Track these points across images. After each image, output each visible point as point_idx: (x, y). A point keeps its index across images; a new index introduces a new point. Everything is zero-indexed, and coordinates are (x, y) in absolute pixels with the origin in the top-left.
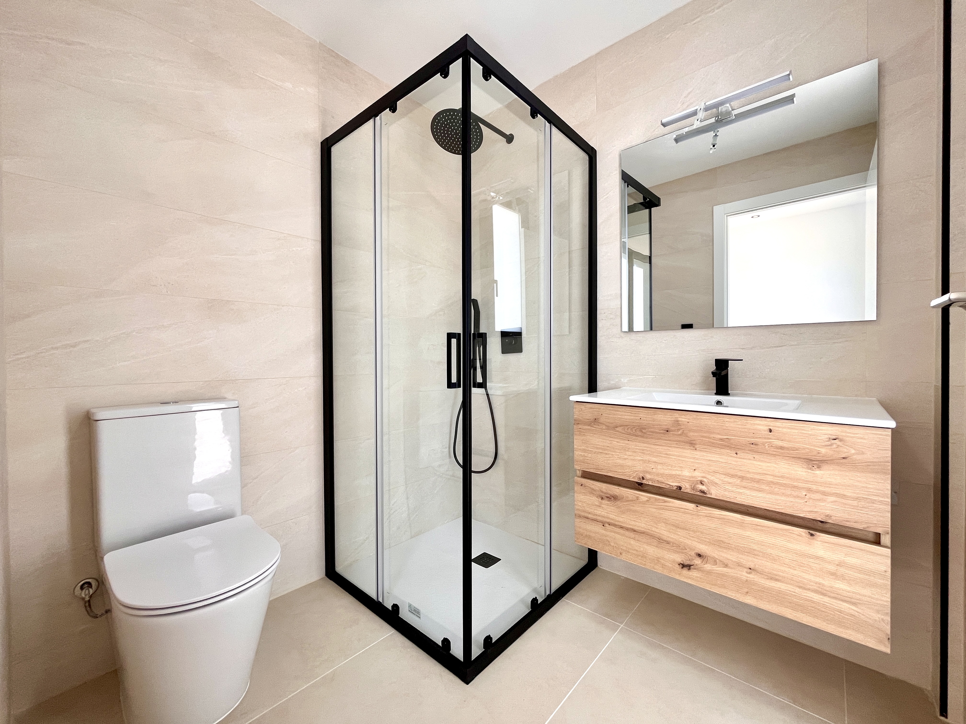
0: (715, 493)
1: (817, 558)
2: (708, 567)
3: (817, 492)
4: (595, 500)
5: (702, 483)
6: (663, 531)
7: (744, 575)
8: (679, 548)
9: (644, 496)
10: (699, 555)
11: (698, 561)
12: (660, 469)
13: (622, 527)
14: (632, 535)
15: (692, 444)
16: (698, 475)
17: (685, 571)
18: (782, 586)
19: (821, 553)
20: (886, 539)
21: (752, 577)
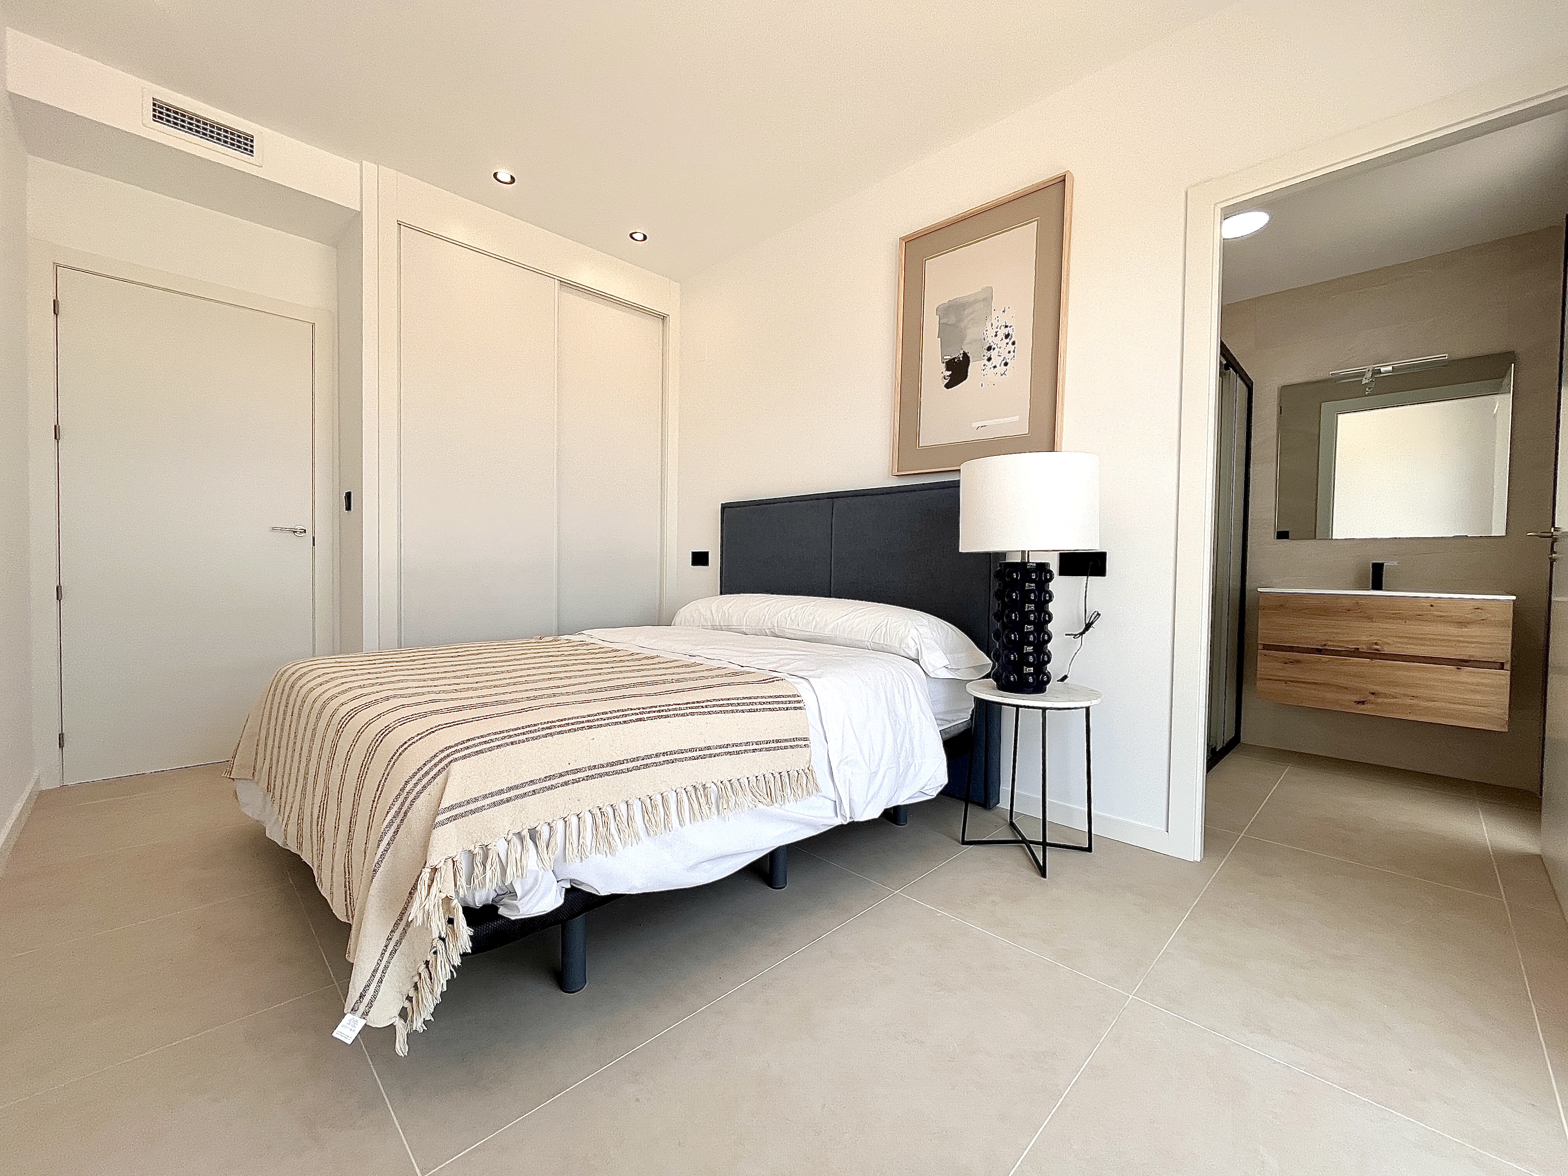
0: (1387, 650)
1: (1463, 683)
2: (1380, 700)
3: (1464, 642)
4: (1280, 665)
5: (1376, 644)
6: (1342, 681)
7: (1409, 701)
8: (1355, 690)
9: (1325, 658)
10: (1373, 694)
11: (1372, 698)
12: (1341, 637)
13: (1304, 683)
14: (1313, 686)
15: (1370, 618)
16: (1374, 639)
17: (1361, 706)
18: (1437, 704)
19: (1466, 680)
20: (1508, 666)
21: (1415, 701)
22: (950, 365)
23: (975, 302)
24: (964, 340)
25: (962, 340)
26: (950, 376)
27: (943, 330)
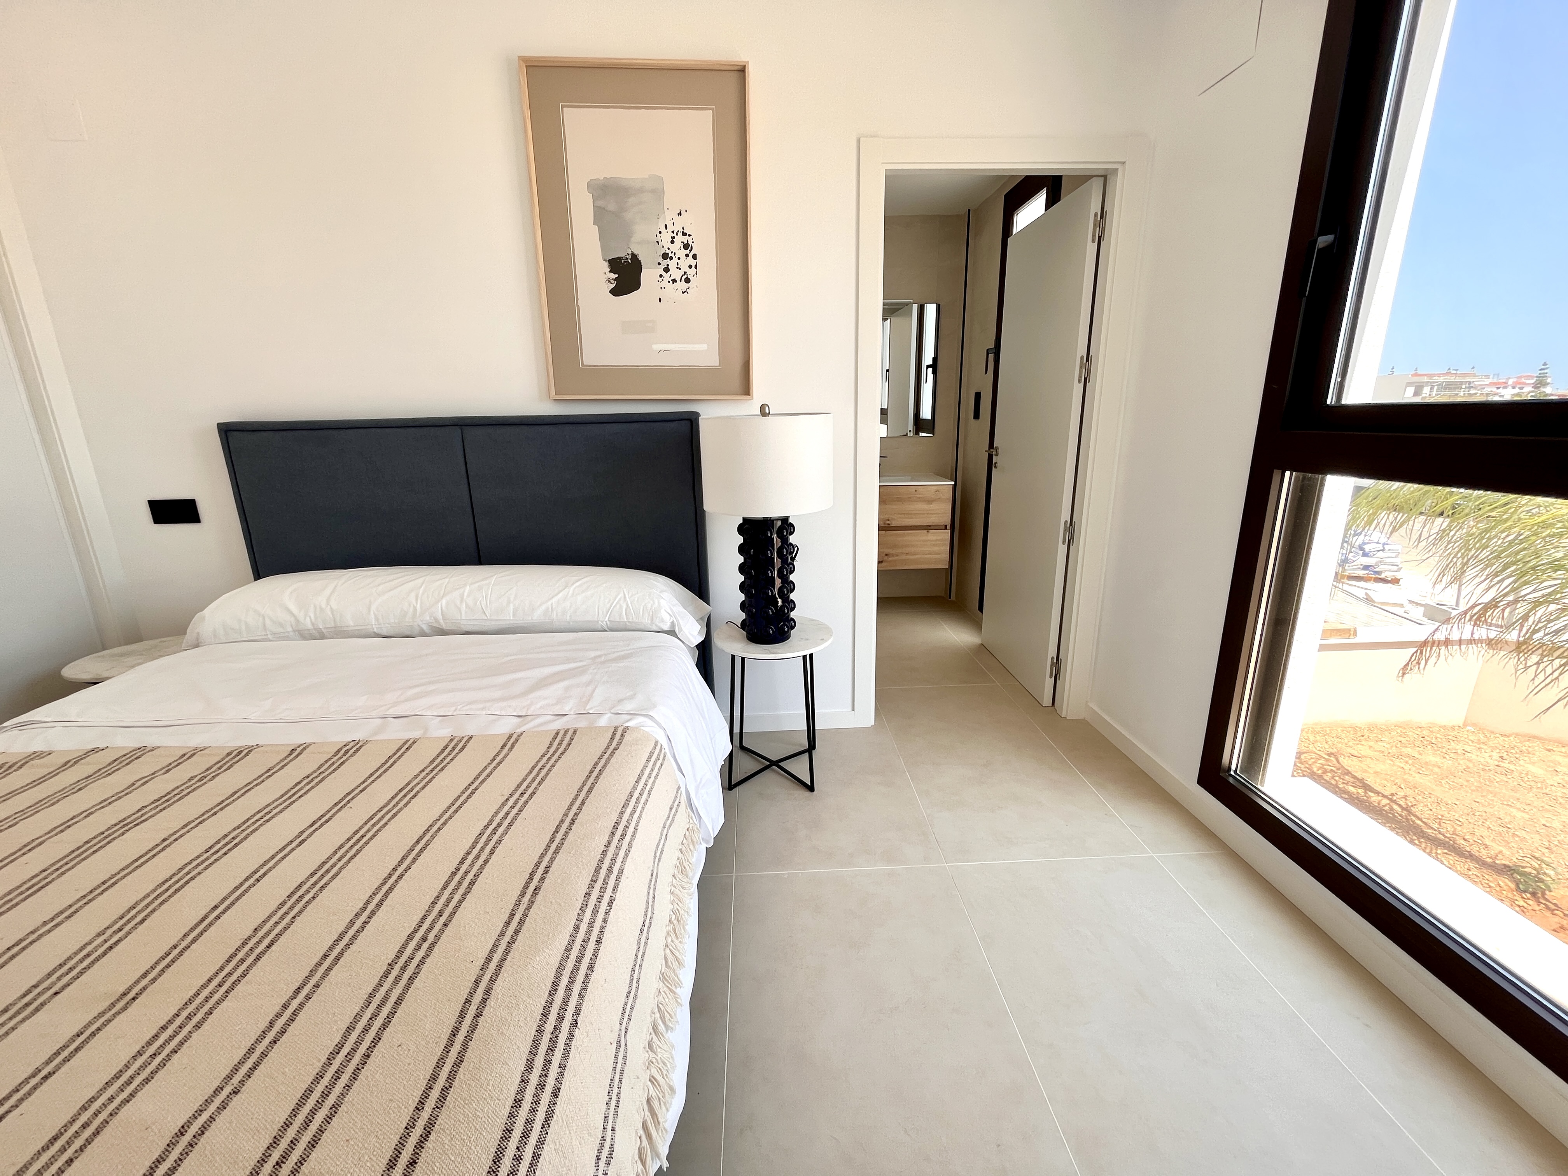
0: (894, 524)
2: (890, 559)
5: (888, 520)
10: (886, 555)
11: (886, 558)
20: (948, 527)
21: (908, 557)
22: (615, 264)
23: (641, 191)
24: (631, 237)
25: (628, 236)
26: (615, 279)
27: (600, 216)
